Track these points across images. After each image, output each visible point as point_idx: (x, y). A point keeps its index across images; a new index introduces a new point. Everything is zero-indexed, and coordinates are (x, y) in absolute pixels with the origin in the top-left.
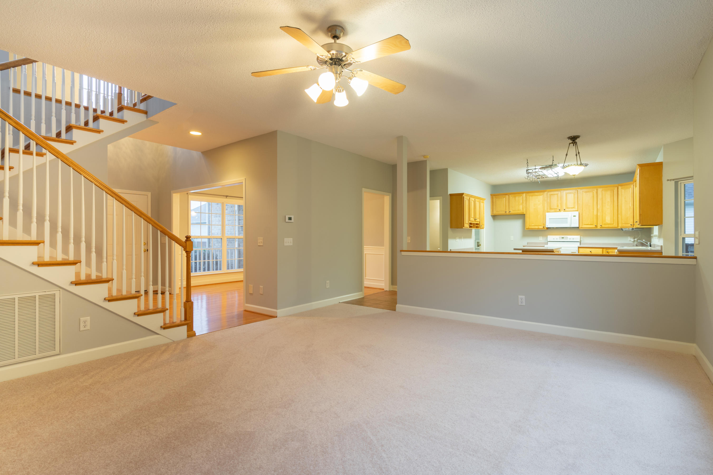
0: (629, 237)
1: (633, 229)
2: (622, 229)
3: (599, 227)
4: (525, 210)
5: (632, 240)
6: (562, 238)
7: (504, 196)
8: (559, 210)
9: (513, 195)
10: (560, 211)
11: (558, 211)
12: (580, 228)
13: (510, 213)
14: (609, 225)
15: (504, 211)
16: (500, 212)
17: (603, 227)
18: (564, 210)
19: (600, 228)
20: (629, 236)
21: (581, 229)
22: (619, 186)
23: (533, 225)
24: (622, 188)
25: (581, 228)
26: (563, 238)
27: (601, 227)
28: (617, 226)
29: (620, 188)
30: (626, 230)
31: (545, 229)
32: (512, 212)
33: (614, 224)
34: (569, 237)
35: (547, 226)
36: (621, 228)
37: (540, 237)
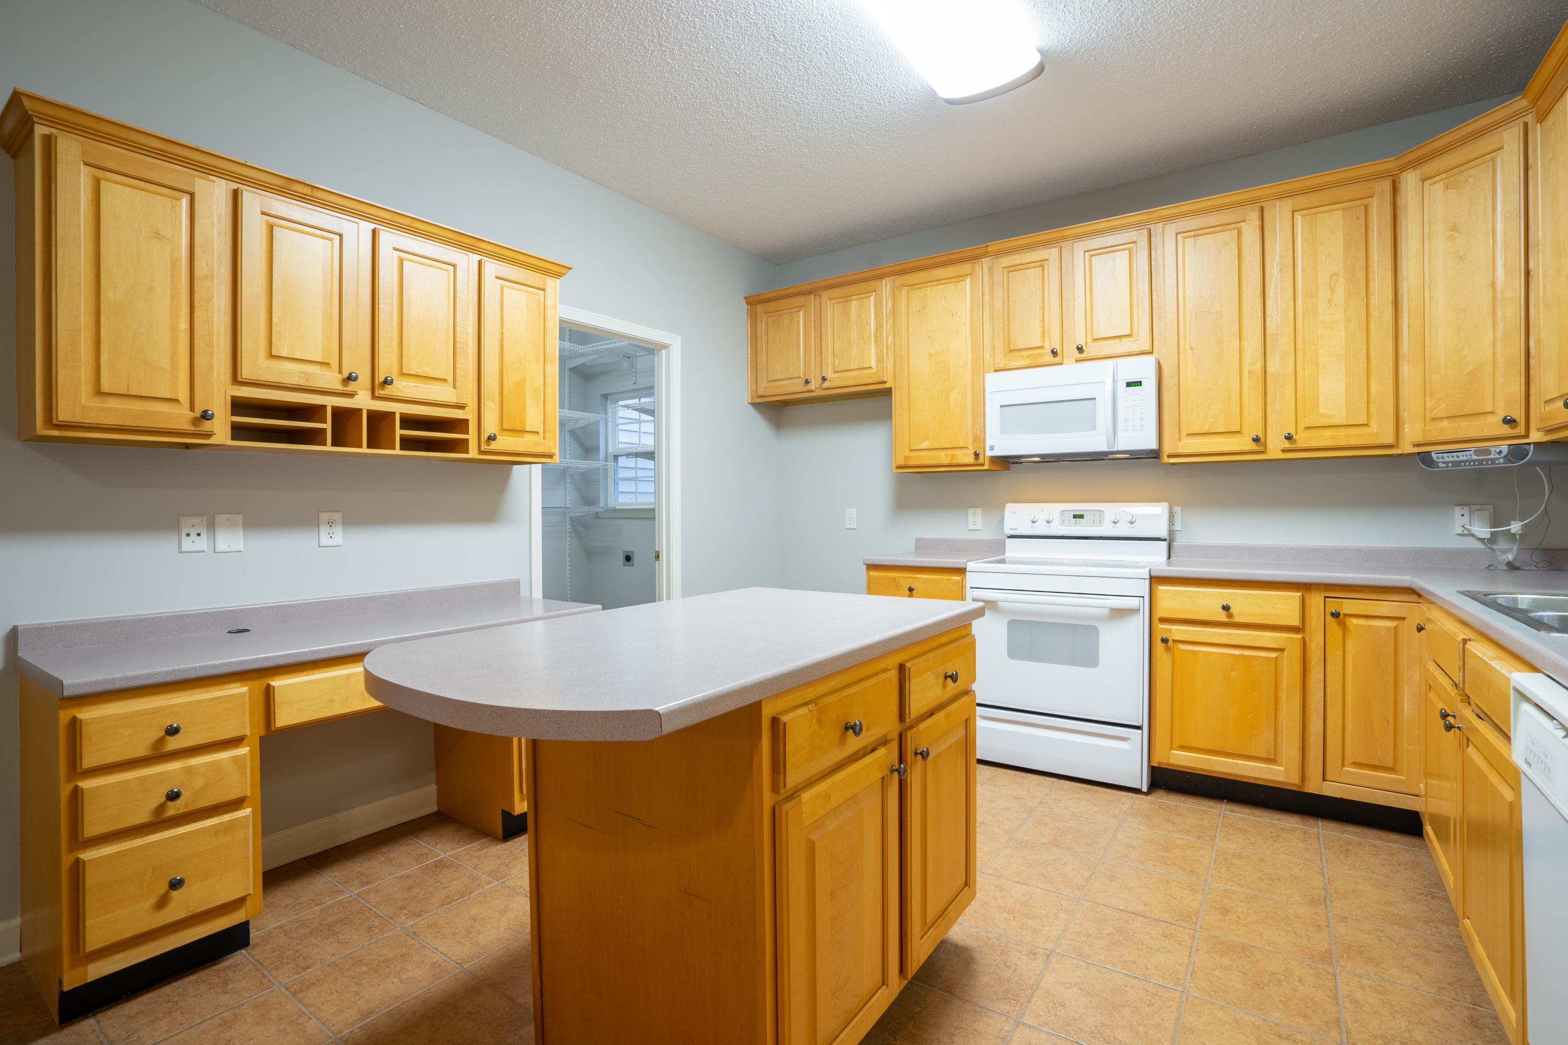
0: (1458, 511)
1: (1517, 452)
2: (1426, 458)
3: (1275, 449)
4: (890, 366)
5: (1483, 531)
6: (1075, 516)
7: (800, 300)
8: (1054, 353)
9: (836, 292)
10: (1057, 359)
11: (1050, 358)
12: (1166, 460)
13: (826, 385)
14: (1342, 432)
15: (799, 377)
16: (786, 382)
17: (1301, 444)
18: (1078, 356)
19: (1284, 451)
20: (1462, 505)
21: (1172, 460)
22: (1403, 169)
23: (925, 445)
24: (1423, 180)
25: (1169, 456)
26: (1081, 516)
27: (1287, 445)
28: (1390, 440)
29: (1410, 180)
30: (1457, 464)
31: (983, 465)
32: (837, 380)
33: (1374, 427)
34: (1111, 510)
35: (992, 448)
36: (1416, 450)
37: (971, 511)
